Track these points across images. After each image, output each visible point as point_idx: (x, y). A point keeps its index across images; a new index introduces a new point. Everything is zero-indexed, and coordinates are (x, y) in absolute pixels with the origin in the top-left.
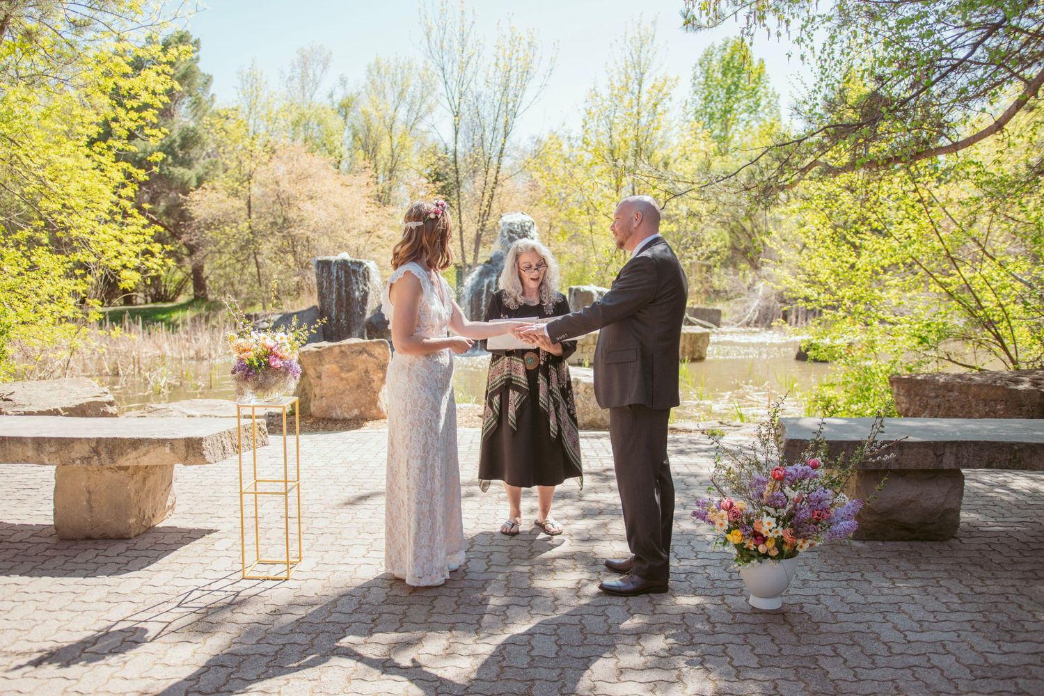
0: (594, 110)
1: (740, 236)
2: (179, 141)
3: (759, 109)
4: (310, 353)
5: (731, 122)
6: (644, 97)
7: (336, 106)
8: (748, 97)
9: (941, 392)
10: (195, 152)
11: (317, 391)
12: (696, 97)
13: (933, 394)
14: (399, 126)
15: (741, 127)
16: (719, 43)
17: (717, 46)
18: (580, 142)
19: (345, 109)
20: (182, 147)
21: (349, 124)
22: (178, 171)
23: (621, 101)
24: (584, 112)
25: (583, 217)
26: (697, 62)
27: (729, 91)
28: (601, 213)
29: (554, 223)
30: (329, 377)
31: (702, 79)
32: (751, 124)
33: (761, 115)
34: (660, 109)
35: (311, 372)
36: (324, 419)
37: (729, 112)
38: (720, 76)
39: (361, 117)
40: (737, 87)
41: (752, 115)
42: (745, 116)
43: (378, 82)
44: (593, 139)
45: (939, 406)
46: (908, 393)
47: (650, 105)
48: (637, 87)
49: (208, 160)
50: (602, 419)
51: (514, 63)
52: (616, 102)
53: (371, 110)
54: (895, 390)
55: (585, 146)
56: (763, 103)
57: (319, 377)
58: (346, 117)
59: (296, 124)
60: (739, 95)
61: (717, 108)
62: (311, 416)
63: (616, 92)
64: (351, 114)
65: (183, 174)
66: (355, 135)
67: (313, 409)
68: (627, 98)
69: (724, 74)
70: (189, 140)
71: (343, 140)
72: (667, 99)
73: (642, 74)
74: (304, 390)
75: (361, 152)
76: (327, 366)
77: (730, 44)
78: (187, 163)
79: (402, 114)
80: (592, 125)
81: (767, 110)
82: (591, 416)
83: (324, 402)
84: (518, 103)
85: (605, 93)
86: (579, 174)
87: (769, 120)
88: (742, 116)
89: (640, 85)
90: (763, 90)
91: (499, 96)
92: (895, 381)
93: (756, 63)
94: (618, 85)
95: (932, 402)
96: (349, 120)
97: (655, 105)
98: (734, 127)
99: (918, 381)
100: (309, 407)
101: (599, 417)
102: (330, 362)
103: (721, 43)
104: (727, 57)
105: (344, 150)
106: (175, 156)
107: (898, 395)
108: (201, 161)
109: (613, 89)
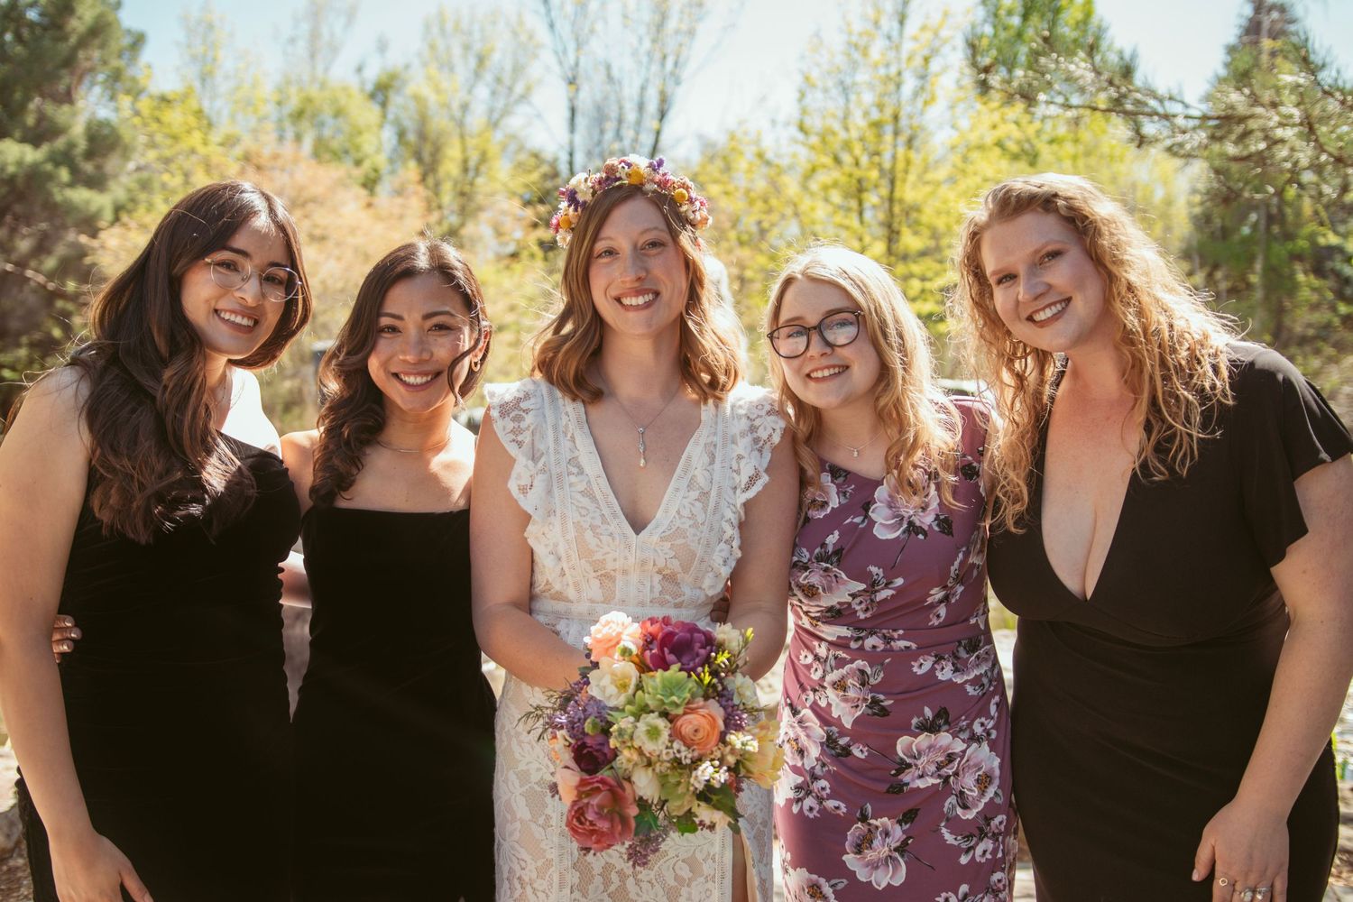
0: (816, 72)
2: (82, 145)
6: (908, 46)
7: (369, 87)
10: (111, 164)
14: (476, 120)
18: (793, 131)
19: (381, 92)
20: (89, 155)
21: (391, 116)
22: (80, 195)
23: (865, 53)
24: (798, 79)
29: (749, 274)
34: (935, 66)
39: (412, 105)
43: (440, 44)
44: (815, 123)
47: (918, 61)
48: (897, 25)
49: (136, 176)
53: (426, 91)
55: (800, 136)
58: (384, 105)
59: (298, 115)
63: (854, 39)
64: (396, 101)
65: (88, 202)
66: (401, 135)
68: (877, 47)
70: (103, 142)
71: (379, 143)
73: (906, 3)
75: (412, 164)
78: (96, 182)
80: (815, 99)
84: (682, 59)
85: (836, 41)
86: (791, 186)
89: (902, 23)
94: (858, 26)
96: (392, 110)
97: (926, 60)
105: (381, 160)
106: (74, 171)
108: (124, 179)
109: (850, 34)
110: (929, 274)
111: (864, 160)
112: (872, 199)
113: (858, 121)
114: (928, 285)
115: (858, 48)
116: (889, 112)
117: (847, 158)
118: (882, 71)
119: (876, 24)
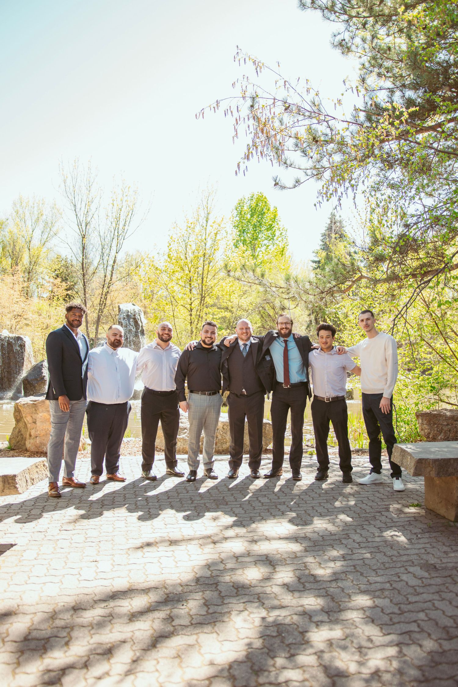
0: (175, 236)
1: (267, 319)
3: (275, 238)
4: (28, 405)
5: (257, 246)
6: (209, 229)
8: (268, 230)
9: (450, 421)
11: (32, 432)
12: (235, 230)
13: (445, 423)
14: (35, 242)
15: (263, 249)
16: (248, 196)
17: (246, 198)
18: (166, 257)
24: (168, 237)
25: (167, 307)
26: (234, 208)
27: (255, 226)
28: (180, 304)
30: (41, 421)
31: (238, 218)
32: (270, 247)
33: (277, 242)
34: (218, 237)
35: (29, 419)
36: (37, 453)
37: (256, 239)
38: (249, 216)
40: (261, 224)
41: (271, 242)
42: (266, 242)
43: (21, 212)
44: (174, 255)
45: (450, 431)
46: (429, 423)
47: (213, 235)
48: (205, 222)
51: (124, 204)
52: (190, 231)
54: (420, 421)
55: (169, 260)
56: (277, 233)
57: (34, 423)
60: (263, 229)
61: (248, 237)
62: (27, 451)
63: (190, 225)
67: (29, 446)
68: (198, 228)
69: (252, 216)
72: (224, 231)
73: (208, 214)
74: (20, 431)
76: (41, 414)
77: (255, 197)
79: (37, 235)
80: (174, 246)
81: (280, 239)
83: (38, 441)
84: (126, 230)
85: (183, 225)
87: (281, 245)
88: (264, 242)
89: (207, 221)
90: (277, 226)
91: (114, 225)
92: (419, 415)
93: (272, 209)
94: (191, 220)
95: (445, 428)
97: (216, 234)
98: (258, 249)
99: (435, 415)
100: (25, 444)
103: (250, 196)
104: (254, 205)
107: (422, 424)
109: (188, 222)
110: (215, 313)
111: (192, 270)
112: (194, 284)
113: (190, 256)
114: (215, 317)
115: (190, 228)
116: (201, 253)
117: (186, 269)
118: (200, 238)
119: (198, 220)
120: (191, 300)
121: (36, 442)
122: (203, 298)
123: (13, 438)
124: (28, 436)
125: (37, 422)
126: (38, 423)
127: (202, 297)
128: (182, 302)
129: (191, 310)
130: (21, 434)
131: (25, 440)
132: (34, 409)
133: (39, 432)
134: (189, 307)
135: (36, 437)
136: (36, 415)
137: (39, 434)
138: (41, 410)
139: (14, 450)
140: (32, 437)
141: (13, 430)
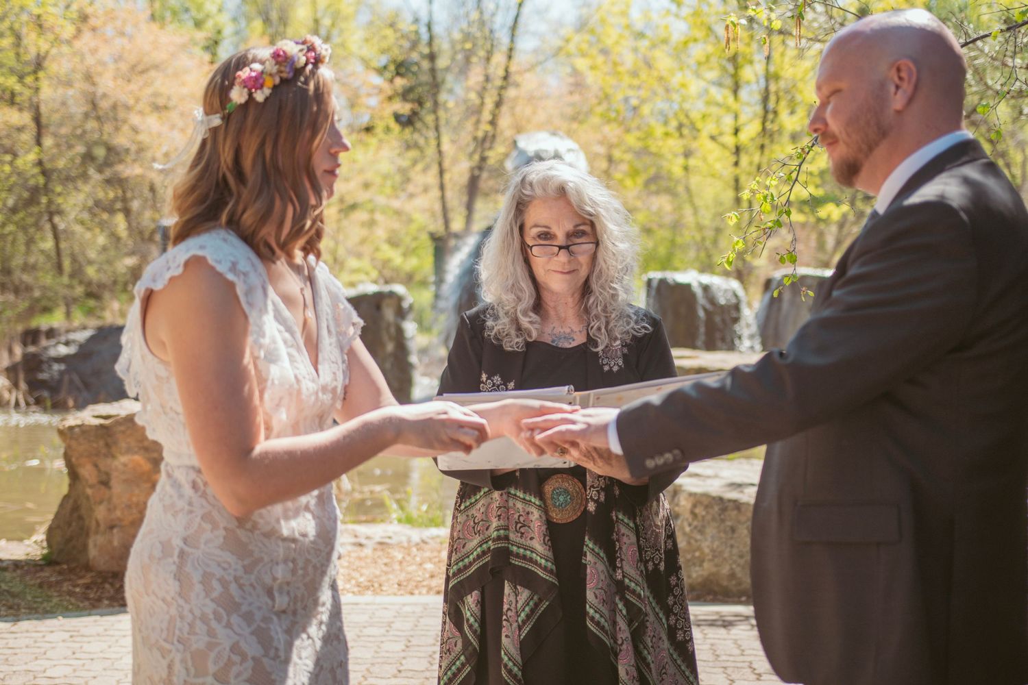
4: (84, 430)
11: (100, 513)
30: (125, 481)
35: (87, 472)
50: (732, 575)
57: (105, 483)
62: (88, 568)
67: (93, 552)
74: (76, 508)
76: (123, 459)
82: (708, 568)
100: (85, 546)
101: (725, 570)
102: (129, 451)
120: (736, 117)
121: (110, 542)
122: (768, 113)
123: (58, 527)
124: (94, 523)
125: (113, 483)
126: (117, 487)
127: (766, 111)
128: (709, 128)
129: (738, 150)
130: (81, 518)
131: (87, 535)
132: (101, 443)
133: (118, 513)
134: (730, 140)
135: (112, 527)
136: (109, 461)
137: (120, 520)
138: (123, 445)
139: (57, 563)
140: (102, 527)
141: (62, 506)
